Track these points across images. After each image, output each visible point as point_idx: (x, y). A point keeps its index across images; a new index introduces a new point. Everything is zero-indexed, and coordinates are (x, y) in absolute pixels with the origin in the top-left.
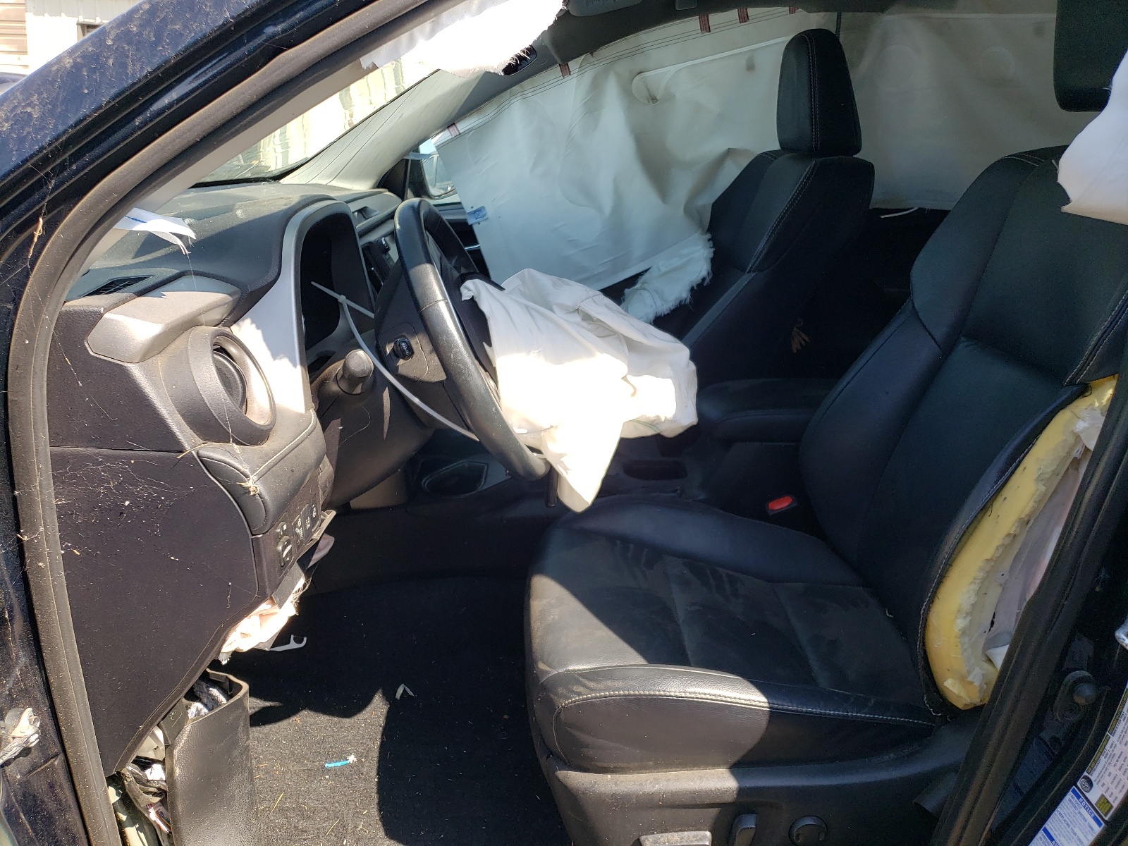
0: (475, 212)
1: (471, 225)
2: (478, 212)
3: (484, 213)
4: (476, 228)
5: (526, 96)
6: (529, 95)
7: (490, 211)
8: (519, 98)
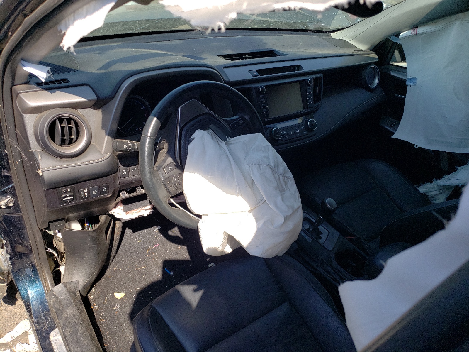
0: (412, 79)
1: (407, 85)
2: (413, 80)
3: (415, 81)
4: (408, 88)
5: (463, 22)
6: (466, 21)
7: (418, 82)
8: (459, 22)
